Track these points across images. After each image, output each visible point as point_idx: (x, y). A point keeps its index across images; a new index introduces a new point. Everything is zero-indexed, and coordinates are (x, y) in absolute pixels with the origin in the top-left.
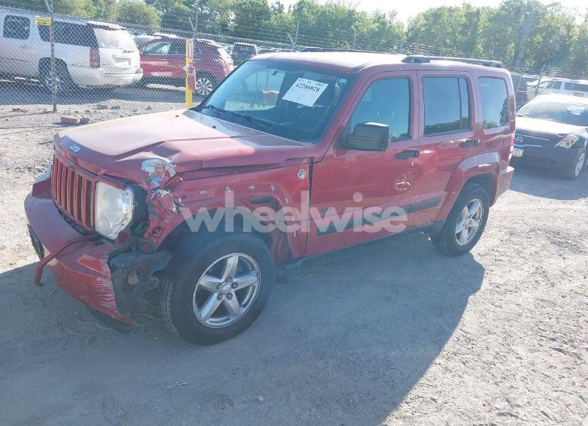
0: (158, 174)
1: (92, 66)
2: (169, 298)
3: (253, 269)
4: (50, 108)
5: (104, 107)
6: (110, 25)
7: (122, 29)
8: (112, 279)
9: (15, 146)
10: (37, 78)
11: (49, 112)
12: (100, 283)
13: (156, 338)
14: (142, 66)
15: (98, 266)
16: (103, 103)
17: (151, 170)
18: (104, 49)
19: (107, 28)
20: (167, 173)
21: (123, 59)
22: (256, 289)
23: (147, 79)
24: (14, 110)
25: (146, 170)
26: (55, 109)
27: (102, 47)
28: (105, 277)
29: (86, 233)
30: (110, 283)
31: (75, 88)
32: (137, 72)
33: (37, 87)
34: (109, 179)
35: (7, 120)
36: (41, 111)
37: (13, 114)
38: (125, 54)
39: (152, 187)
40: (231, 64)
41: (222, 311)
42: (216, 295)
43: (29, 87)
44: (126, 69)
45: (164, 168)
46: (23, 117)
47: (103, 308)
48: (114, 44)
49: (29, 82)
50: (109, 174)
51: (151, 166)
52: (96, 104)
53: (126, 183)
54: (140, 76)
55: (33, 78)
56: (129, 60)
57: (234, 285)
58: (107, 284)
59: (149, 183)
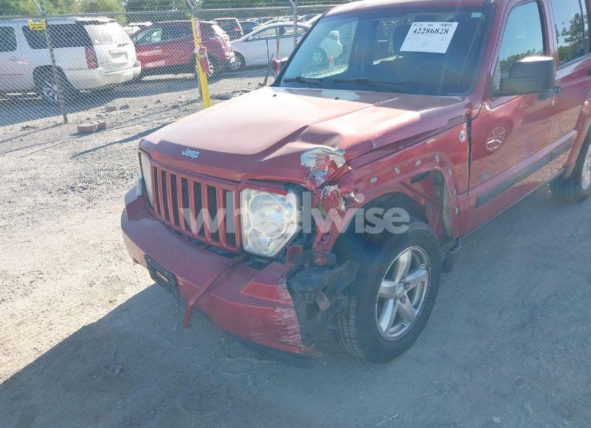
0: (319, 167)
1: (90, 67)
2: (353, 317)
3: (422, 262)
4: (60, 119)
5: (113, 109)
6: (100, 19)
7: (110, 22)
8: (295, 308)
9: (44, 166)
10: (33, 90)
11: (61, 124)
12: (281, 314)
13: (325, 363)
14: (139, 58)
15: (274, 294)
16: (110, 105)
17: (311, 164)
18: (101, 46)
19: (96, 23)
20: (333, 164)
21: (120, 54)
22: (426, 285)
23: (146, 72)
24: (24, 128)
25: (307, 166)
26: (66, 120)
27: (96, 44)
28: (285, 306)
29: (230, 255)
30: (293, 312)
31: (78, 94)
32: (135, 66)
33: (35, 100)
34: (258, 183)
35: (22, 140)
36: (52, 124)
37: (25, 132)
38: (120, 48)
39: (318, 184)
40: (227, 40)
41: (398, 319)
42: (391, 301)
43: (26, 101)
44: (124, 64)
45: (328, 157)
46: (37, 134)
47: (286, 344)
48: (106, 39)
49: (25, 96)
50: (257, 178)
51: (311, 158)
52: (103, 107)
53: (285, 185)
54: (138, 70)
55: (29, 91)
56: (125, 54)
57: (406, 285)
58: (289, 315)
59: (313, 180)
